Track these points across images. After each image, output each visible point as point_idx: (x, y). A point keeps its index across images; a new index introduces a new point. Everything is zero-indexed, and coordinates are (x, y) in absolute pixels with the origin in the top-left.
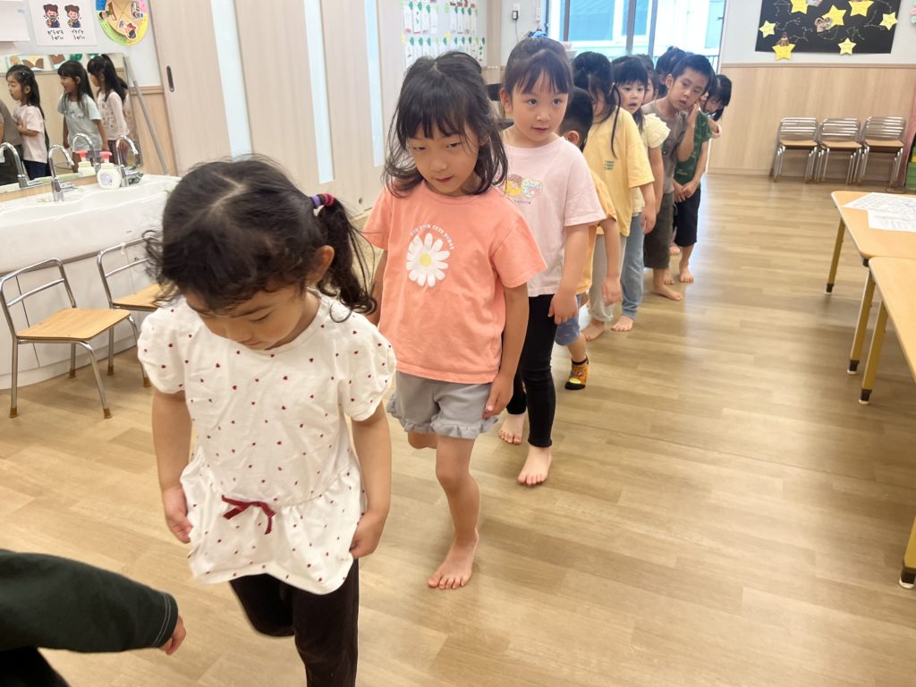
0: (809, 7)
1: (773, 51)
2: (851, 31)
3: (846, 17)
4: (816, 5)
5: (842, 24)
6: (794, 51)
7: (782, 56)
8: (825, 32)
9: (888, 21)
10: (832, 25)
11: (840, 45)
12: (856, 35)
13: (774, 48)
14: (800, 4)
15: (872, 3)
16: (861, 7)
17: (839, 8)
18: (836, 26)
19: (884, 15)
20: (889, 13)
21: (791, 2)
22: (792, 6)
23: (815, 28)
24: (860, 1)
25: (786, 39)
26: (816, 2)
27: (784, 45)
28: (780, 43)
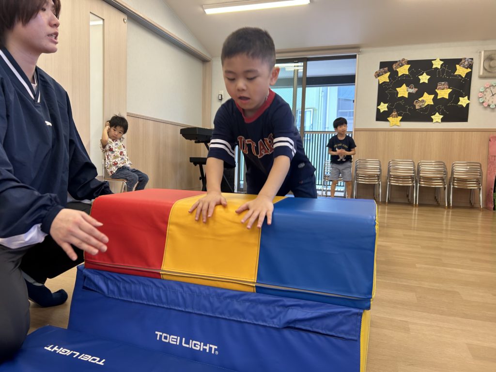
0: (409, 93)
1: (388, 121)
2: (439, 108)
3: (435, 99)
4: (414, 92)
5: (432, 103)
6: (401, 120)
7: (394, 123)
8: (421, 109)
9: (463, 102)
10: (426, 104)
11: (433, 117)
12: (443, 110)
13: (388, 119)
14: (403, 91)
15: (451, 90)
16: (444, 93)
17: (429, 94)
18: (428, 105)
19: (460, 98)
20: (464, 97)
21: (397, 91)
22: (397, 93)
23: (415, 106)
24: (443, 89)
25: (396, 113)
26: (413, 90)
27: (395, 117)
28: (392, 116)
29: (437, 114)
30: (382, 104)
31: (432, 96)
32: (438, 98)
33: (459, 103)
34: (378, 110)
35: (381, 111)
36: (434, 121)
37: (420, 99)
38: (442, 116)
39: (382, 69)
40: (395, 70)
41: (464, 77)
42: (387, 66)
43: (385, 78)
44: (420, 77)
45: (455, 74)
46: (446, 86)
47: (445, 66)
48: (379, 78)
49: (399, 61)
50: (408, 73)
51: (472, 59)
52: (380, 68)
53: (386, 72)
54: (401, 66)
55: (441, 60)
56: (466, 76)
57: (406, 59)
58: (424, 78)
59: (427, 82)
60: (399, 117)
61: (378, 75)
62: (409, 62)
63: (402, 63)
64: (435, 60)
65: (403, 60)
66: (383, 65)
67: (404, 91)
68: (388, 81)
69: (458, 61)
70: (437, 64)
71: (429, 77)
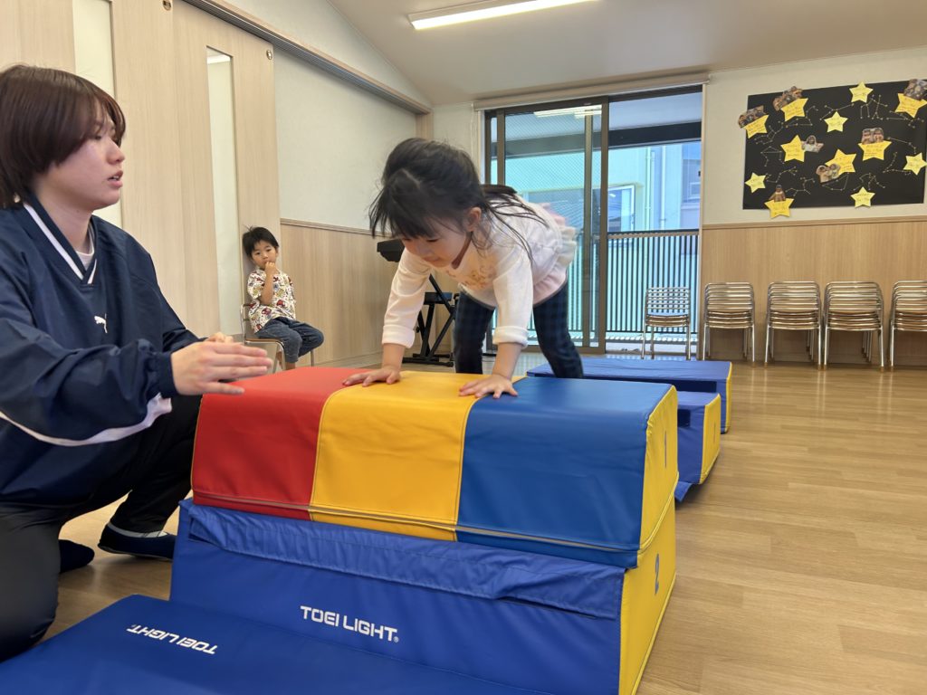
0: (807, 154)
1: (766, 208)
2: (866, 179)
3: (857, 163)
4: (816, 150)
5: (854, 171)
6: (792, 206)
7: (778, 212)
8: (832, 182)
9: (914, 164)
10: (840, 173)
11: (854, 196)
12: (873, 182)
13: (766, 203)
14: (795, 150)
15: (889, 143)
16: (875, 149)
17: (846, 152)
18: (845, 173)
19: (908, 158)
20: (914, 155)
21: (782, 150)
22: (784, 153)
23: (818, 177)
24: (873, 142)
25: (781, 192)
26: (814, 146)
27: (779, 201)
28: (774, 198)
29: (863, 190)
30: (754, 175)
31: (853, 156)
32: (865, 158)
33: (906, 168)
34: (747, 188)
35: (753, 190)
36: (857, 204)
37: (829, 164)
38: (872, 194)
39: (752, 110)
40: (777, 109)
41: (913, 116)
42: (762, 103)
43: (759, 126)
44: (827, 121)
45: (897, 111)
46: (878, 136)
47: (876, 98)
48: (746, 127)
49: (786, 92)
50: (803, 115)
52: (749, 107)
53: (760, 116)
54: (789, 102)
55: (868, 86)
56: (917, 115)
57: (798, 87)
58: (836, 123)
59: (841, 129)
60: (788, 200)
61: (745, 121)
62: (804, 94)
63: (790, 96)
64: (856, 86)
65: (794, 89)
66: (754, 101)
67: (798, 151)
68: (765, 132)
69: (902, 86)
70: (861, 95)
71: (845, 119)
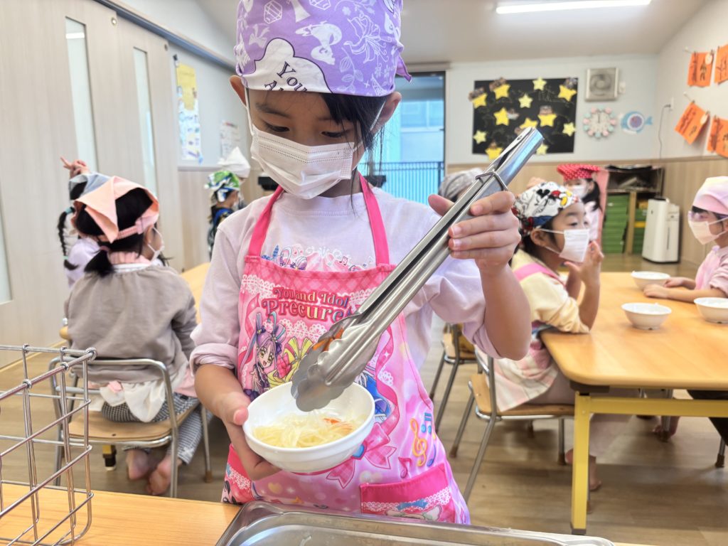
1: (486, 153)
4: (515, 118)
7: (493, 156)
9: (568, 129)
12: (547, 140)
15: (555, 116)
16: (547, 120)
19: (565, 125)
20: (568, 124)
21: (495, 117)
22: (496, 120)
24: (546, 115)
25: (495, 144)
26: (514, 115)
27: (494, 149)
28: (490, 148)
29: (542, 145)
30: (479, 133)
31: (536, 123)
32: (541, 125)
33: (564, 131)
34: (474, 141)
35: (478, 142)
36: (539, 153)
37: (521, 127)
38: (546, 147)
39: (477, 91)
40: (492, 91)
41: (568, 100)
42: (483, 86)
43: (481, 101)
44: (520, 100)
45: (559, 96)
46: (549, 112)
47: (548, 88)
48: (473, 101)
49: (496, 81)
50: (507, 96)
51: (577, 79)
52: (475, 88)
53: (481, 94)
54: (498, 87)
55: (544, 80)
56: (571, 100)
57: (504, 78)
58: (525, 102)
59: (528, 106)
60: (499, 149)
61: (473, 96)
62: (508, 82)
63: (499, 83)
64: (537, 79)
65: (501, 78)
66: (478, 84)
67: (504, 118)
68: (485, 104)
69: (562, 81)
70: (539, 85)
71: (530, 100)
